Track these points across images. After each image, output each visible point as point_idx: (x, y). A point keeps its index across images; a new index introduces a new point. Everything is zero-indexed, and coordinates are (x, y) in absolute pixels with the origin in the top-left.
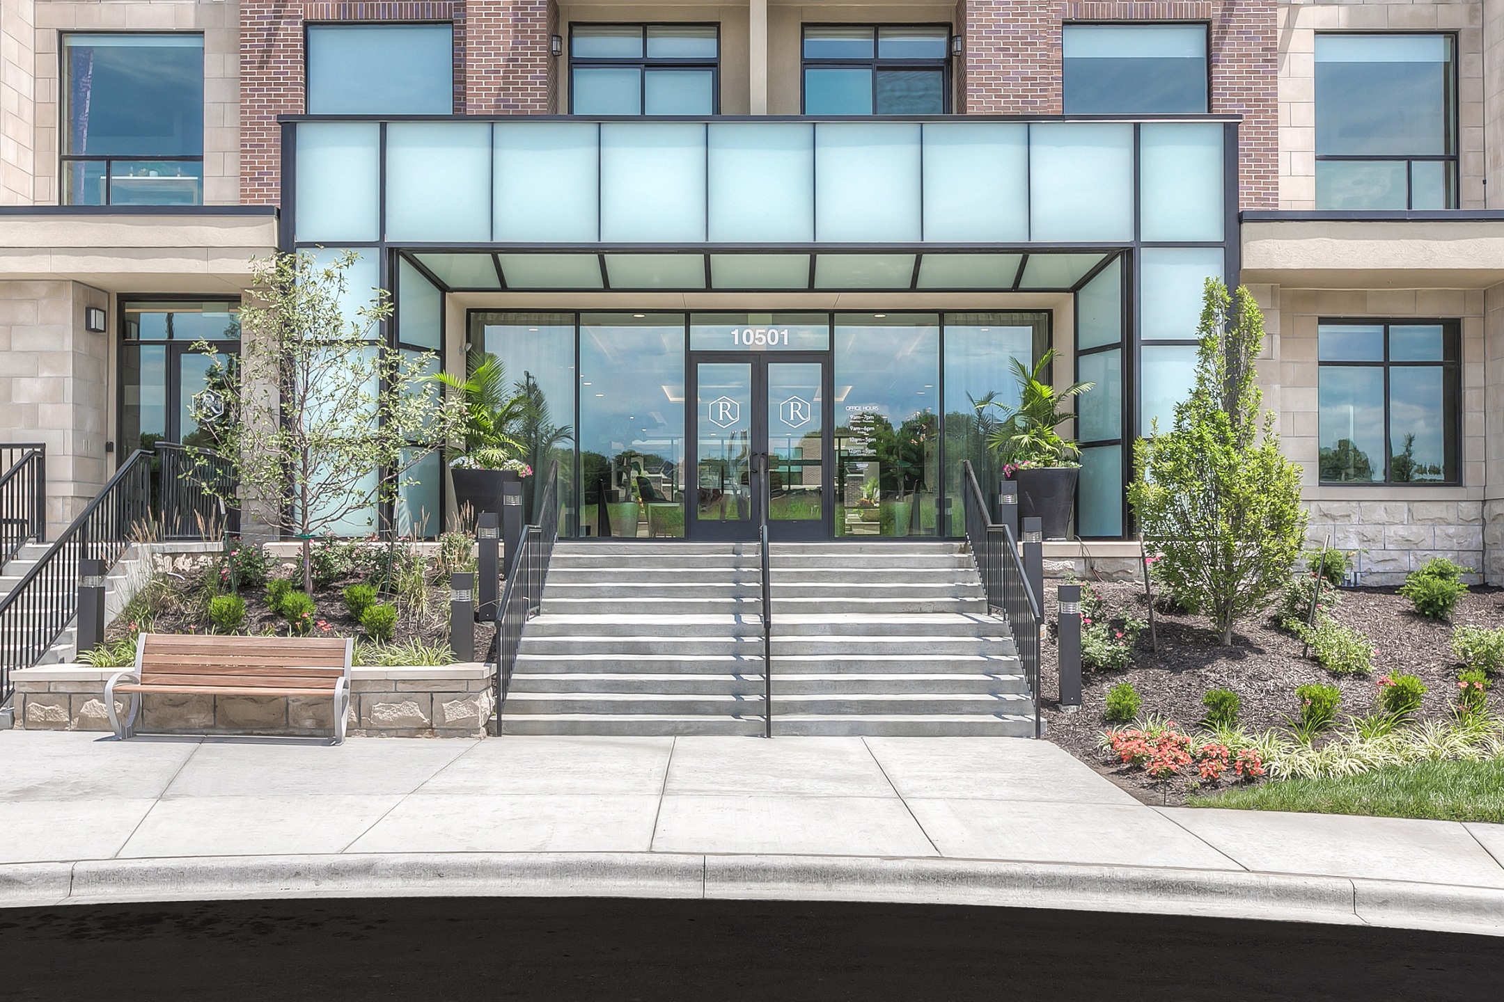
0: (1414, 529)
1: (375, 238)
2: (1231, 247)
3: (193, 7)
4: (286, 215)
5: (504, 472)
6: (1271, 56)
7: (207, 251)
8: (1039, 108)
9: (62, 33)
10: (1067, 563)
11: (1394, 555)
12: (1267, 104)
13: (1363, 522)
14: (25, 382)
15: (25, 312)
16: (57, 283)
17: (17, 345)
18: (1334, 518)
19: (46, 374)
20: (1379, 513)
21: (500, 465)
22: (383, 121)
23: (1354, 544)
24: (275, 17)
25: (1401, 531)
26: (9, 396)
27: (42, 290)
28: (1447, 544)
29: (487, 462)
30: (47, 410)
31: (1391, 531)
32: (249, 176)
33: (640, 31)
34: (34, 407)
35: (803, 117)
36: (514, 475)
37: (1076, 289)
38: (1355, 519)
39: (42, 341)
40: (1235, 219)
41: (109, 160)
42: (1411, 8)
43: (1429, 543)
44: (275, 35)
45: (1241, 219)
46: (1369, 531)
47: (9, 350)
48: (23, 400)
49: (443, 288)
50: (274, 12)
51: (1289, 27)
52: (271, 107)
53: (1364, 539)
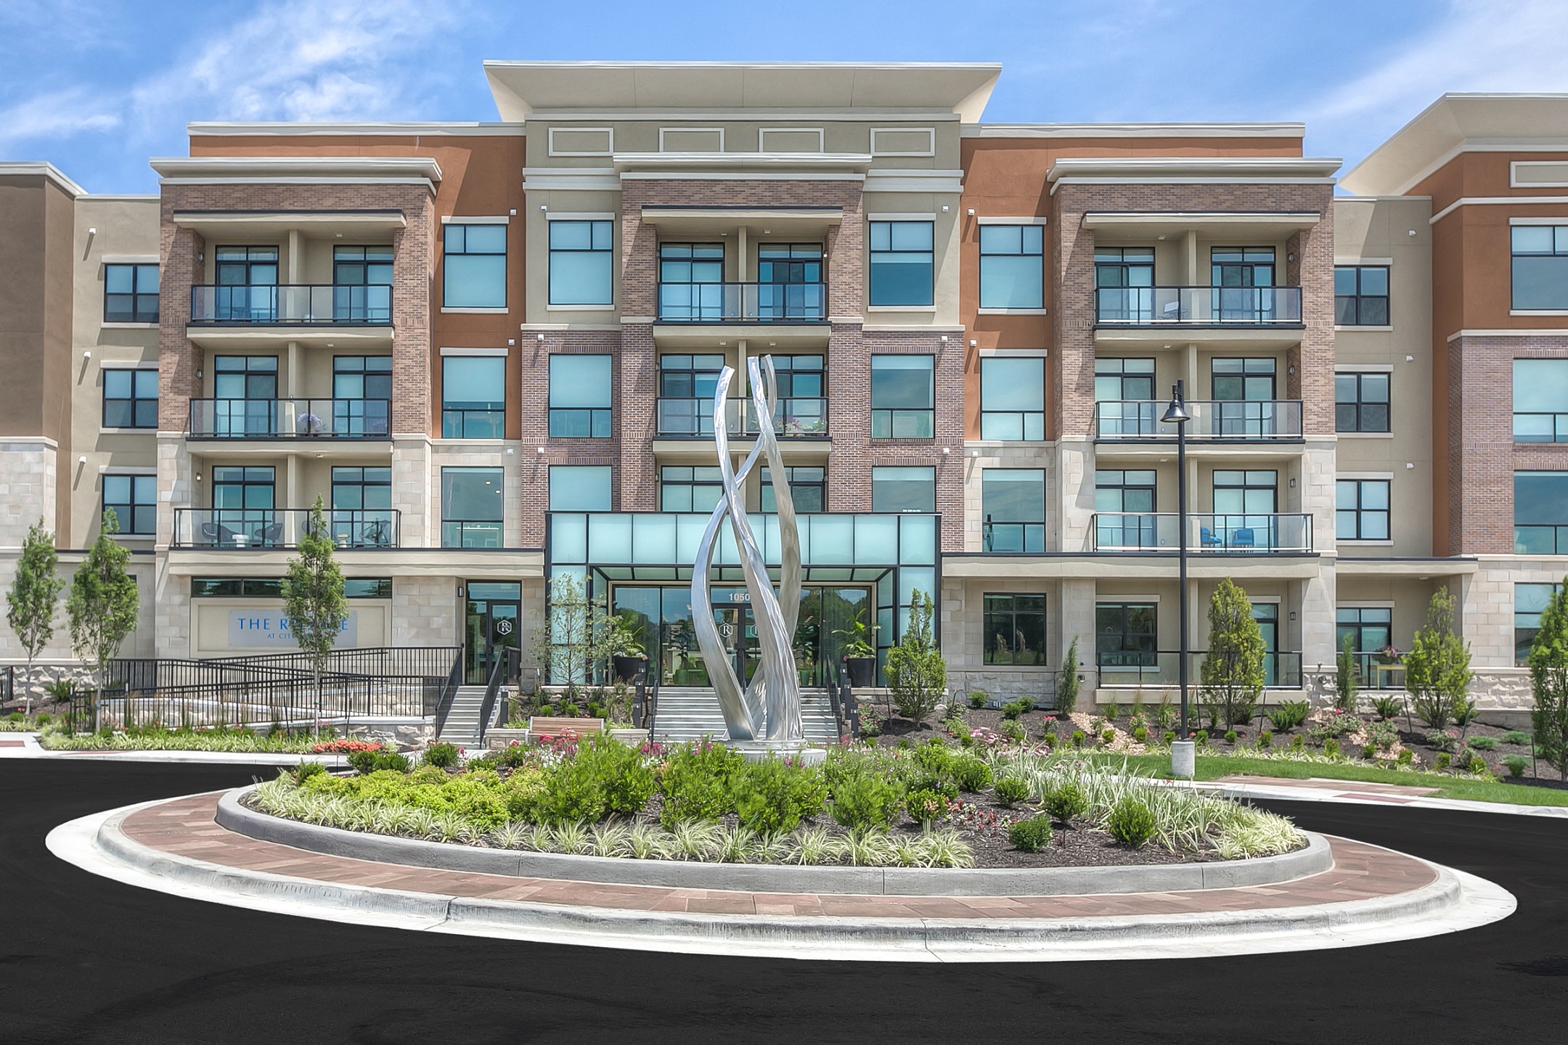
0: (1025, 684)
1: (585, 562)
2: (938, 567)
3: (499, 456)
4: (547, 550)
5: (637, 658)
6: (960, 481)
7: (515, 567)
8: (860, 506)
9: (442, 467)
10: (868, 697)
11: (1016, 695)
12: (959, 502)
13: (1002, 681)
14: (435, 619)
15: (436, 590)
16: (449, 578)
17: (433, 603)
18: (989, 679)
19: (444, 615)
20: (1009, 677)
21: (635, 655)
22: (588, 513)
23: (998, 690)
24: (537, 463)
25: (1019, 685)
26: (429, 624)
27: (442, 581)
28: (1039, 691)
29: (630, 653)
30: (444, 630)
31: (1015, 685)
32: (525, 532)
33: (690, 468)
34: (439, 630)
35: (761, 513)
36: (641, 659)
37: (877, 581)
38: (999, 680)
39: (443, 602)
40: (939, 556)
41: (462, 522)
42: (1024, 459)
43: (1031, 690)
44: (536, 471)
45: (942, 555)
46: (1005, 684)
47: (429, 605)
48: (435, 626)
49: (608, 579)
50: (536, 461)
51: (971, 467)
53: (1002, 688)
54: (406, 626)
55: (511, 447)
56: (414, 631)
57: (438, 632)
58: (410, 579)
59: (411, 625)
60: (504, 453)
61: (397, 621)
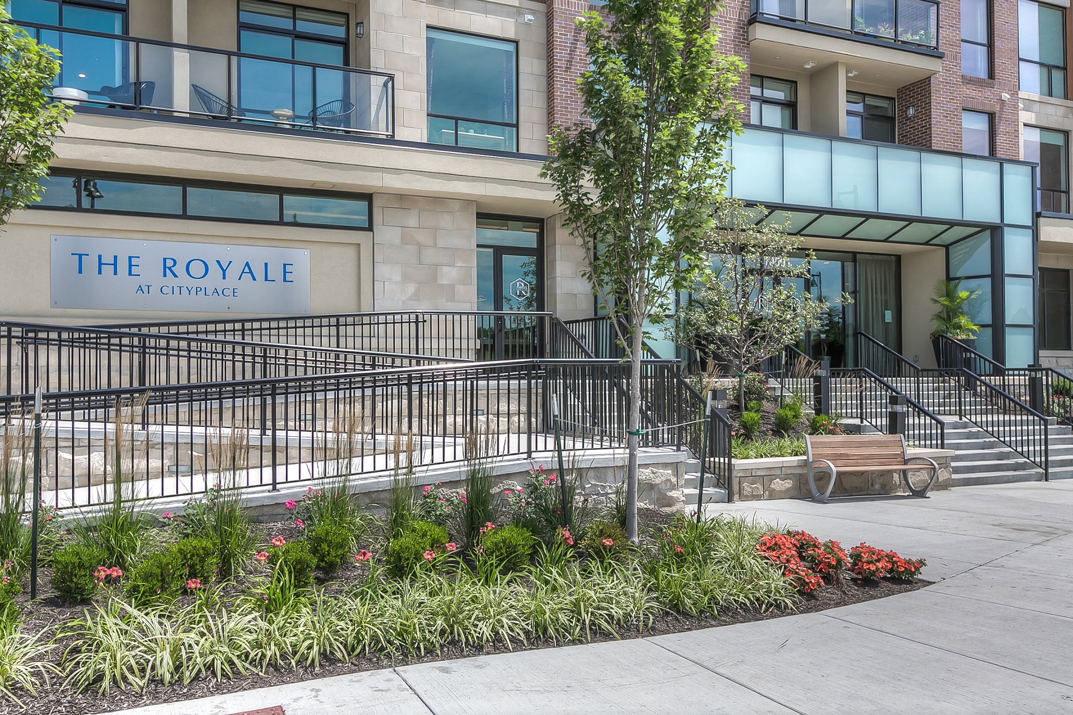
3: (513, 23)
6: (1016, 134)
9: (428, 28)
14: (445, 269)
15: (445, 221)
16: (467, 202)
17: (441, 243)
19: (459, 265)
24: (575, 40)
26: (435, 278)
27: (456, 206)
30: (460, 289)
33: (759, 79)
34: (452, 287)
39: (457, 242)
41: (457, 119)
42: (1055, 118)
44: (575, 51)
47: (435, 246)
48: (445, 282)
50: (574, 36)
52: (572, 98)
54: (398, 277)
55: (532, 12)
56: (411, 288)
57: (450, 291)
58: (404, 200)
59: (406, 278)
60: (520, 20)
61: (383, 271)
